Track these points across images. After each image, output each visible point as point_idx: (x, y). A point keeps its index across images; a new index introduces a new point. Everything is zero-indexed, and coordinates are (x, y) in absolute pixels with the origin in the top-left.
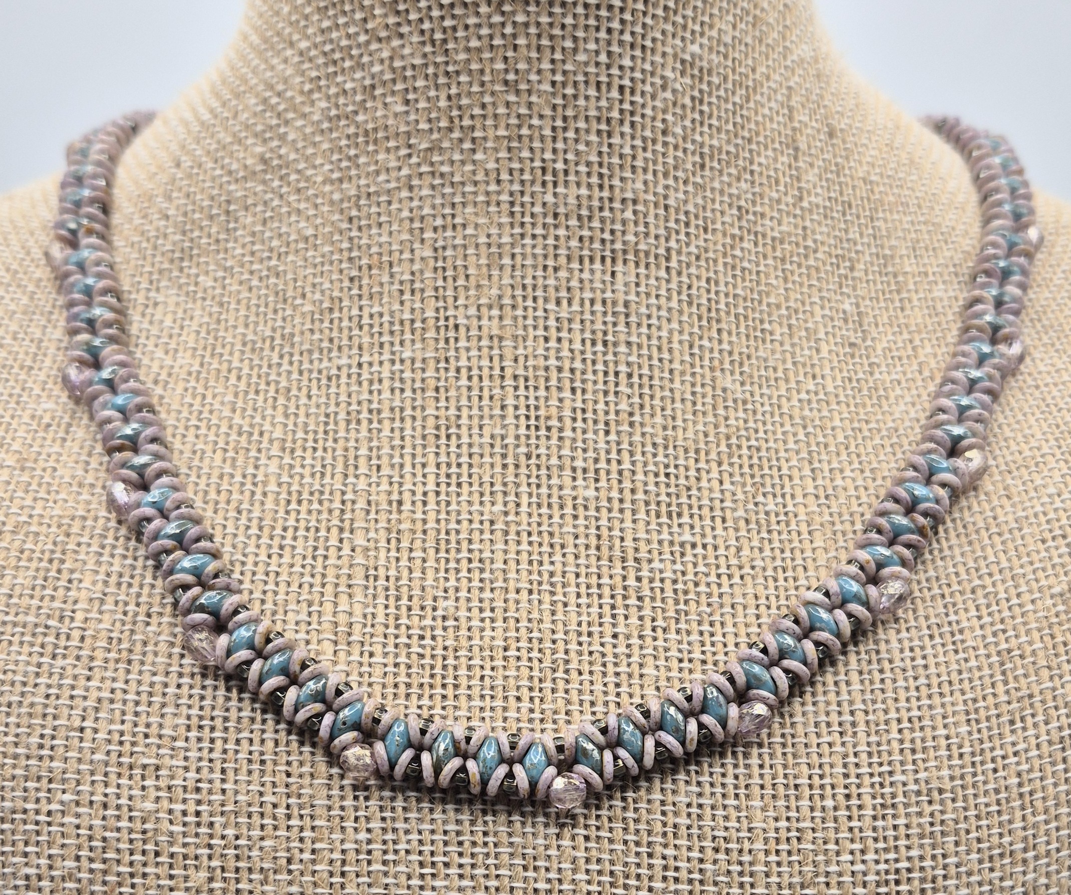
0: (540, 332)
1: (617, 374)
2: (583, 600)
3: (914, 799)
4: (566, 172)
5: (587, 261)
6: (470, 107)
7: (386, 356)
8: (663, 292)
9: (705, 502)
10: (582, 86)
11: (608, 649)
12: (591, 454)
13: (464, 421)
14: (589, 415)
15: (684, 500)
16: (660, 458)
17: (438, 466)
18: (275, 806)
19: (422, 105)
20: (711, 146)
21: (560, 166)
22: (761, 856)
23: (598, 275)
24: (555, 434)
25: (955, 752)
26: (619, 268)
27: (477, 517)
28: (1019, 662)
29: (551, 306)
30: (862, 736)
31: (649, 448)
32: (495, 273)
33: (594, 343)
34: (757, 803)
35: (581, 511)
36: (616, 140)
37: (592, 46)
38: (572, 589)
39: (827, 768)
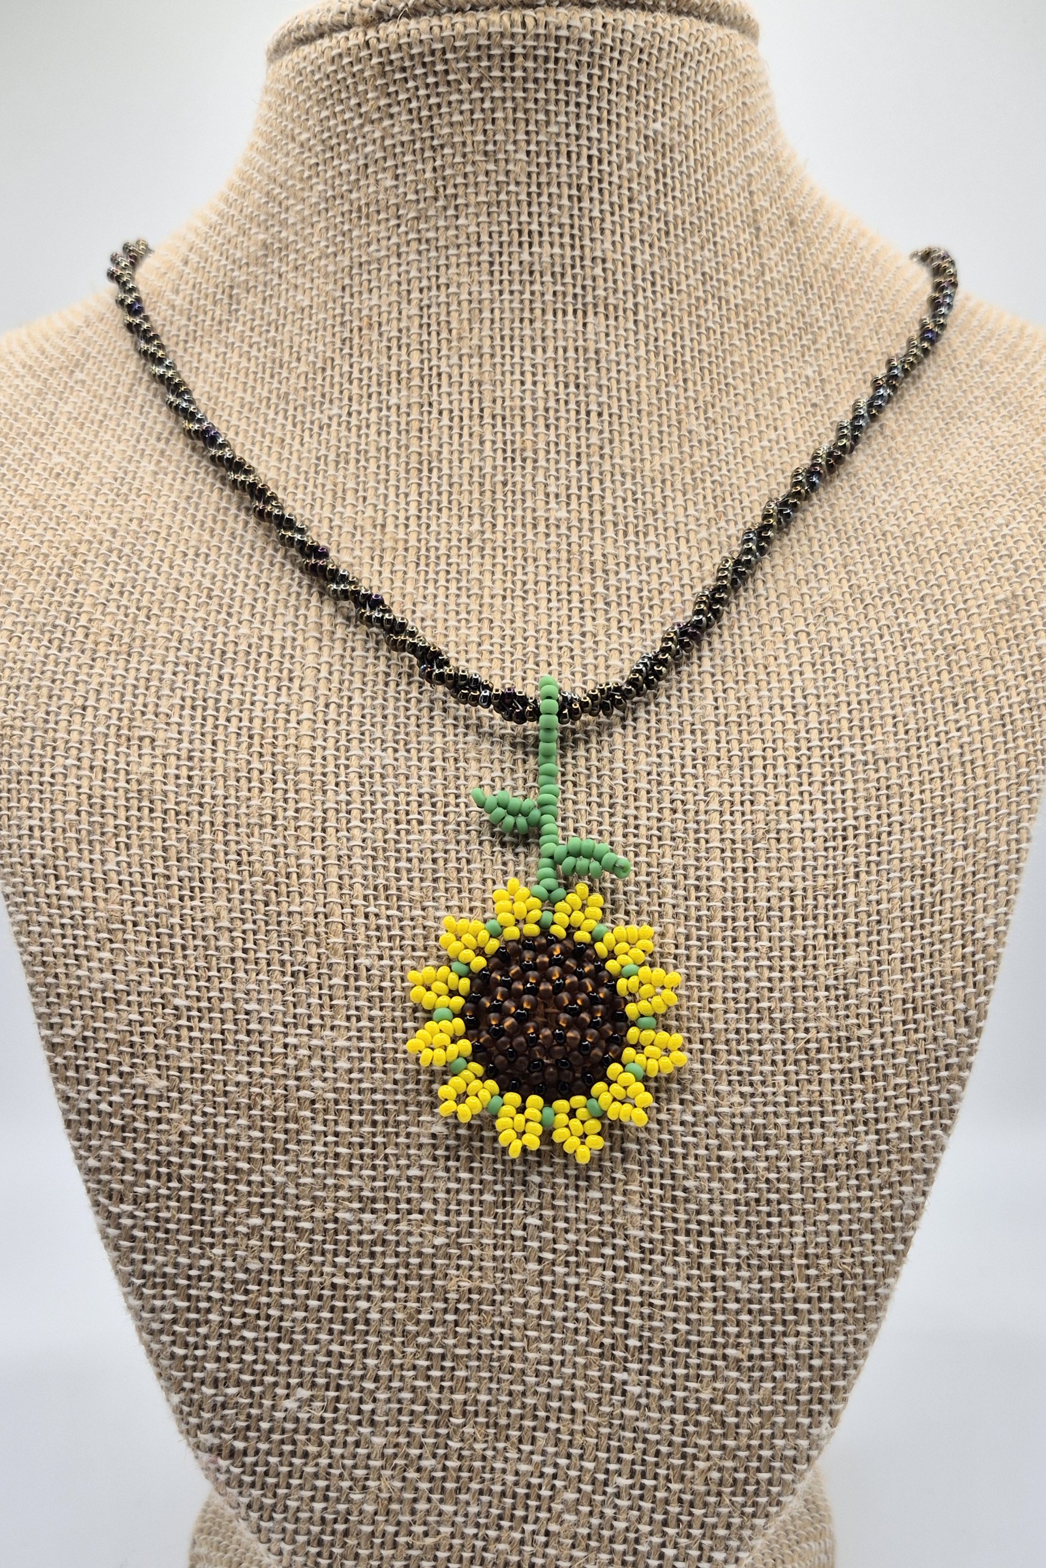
0: (517, 376)
1: (588, 413)
2: (554, 604)
3: (861, 768)
4: (541, 234)
5: (560, 314)
6: (454, 176)
7: (374, 404)
8: (631, 342)
9: (671, 524)
10: (553, 156)
11: (576, 645)
12: (563, 481)
13: (445, 454)
14: (562, 447)
15: (650, 520)
16: (629, 485)
17: (420, 494)
18: (261, 772)
19: (410, 177)
20: (676, 217)
21: (535, 227)
22: (716, 815)
23: (570, 325)
24: (529, 464)
25: (901, 729)
26: (590, 318)
27: (454, 537)
28: (962, 654)
29: (527, 353)
30: (813, 717)
31: (618, 477)
32: (476, 325)
33: (566, 386)
34: (713, 770)
35: (553, 528)
36: (586, 204)
37: (562, 118)
38: (543, 595)
39: (780, 743)
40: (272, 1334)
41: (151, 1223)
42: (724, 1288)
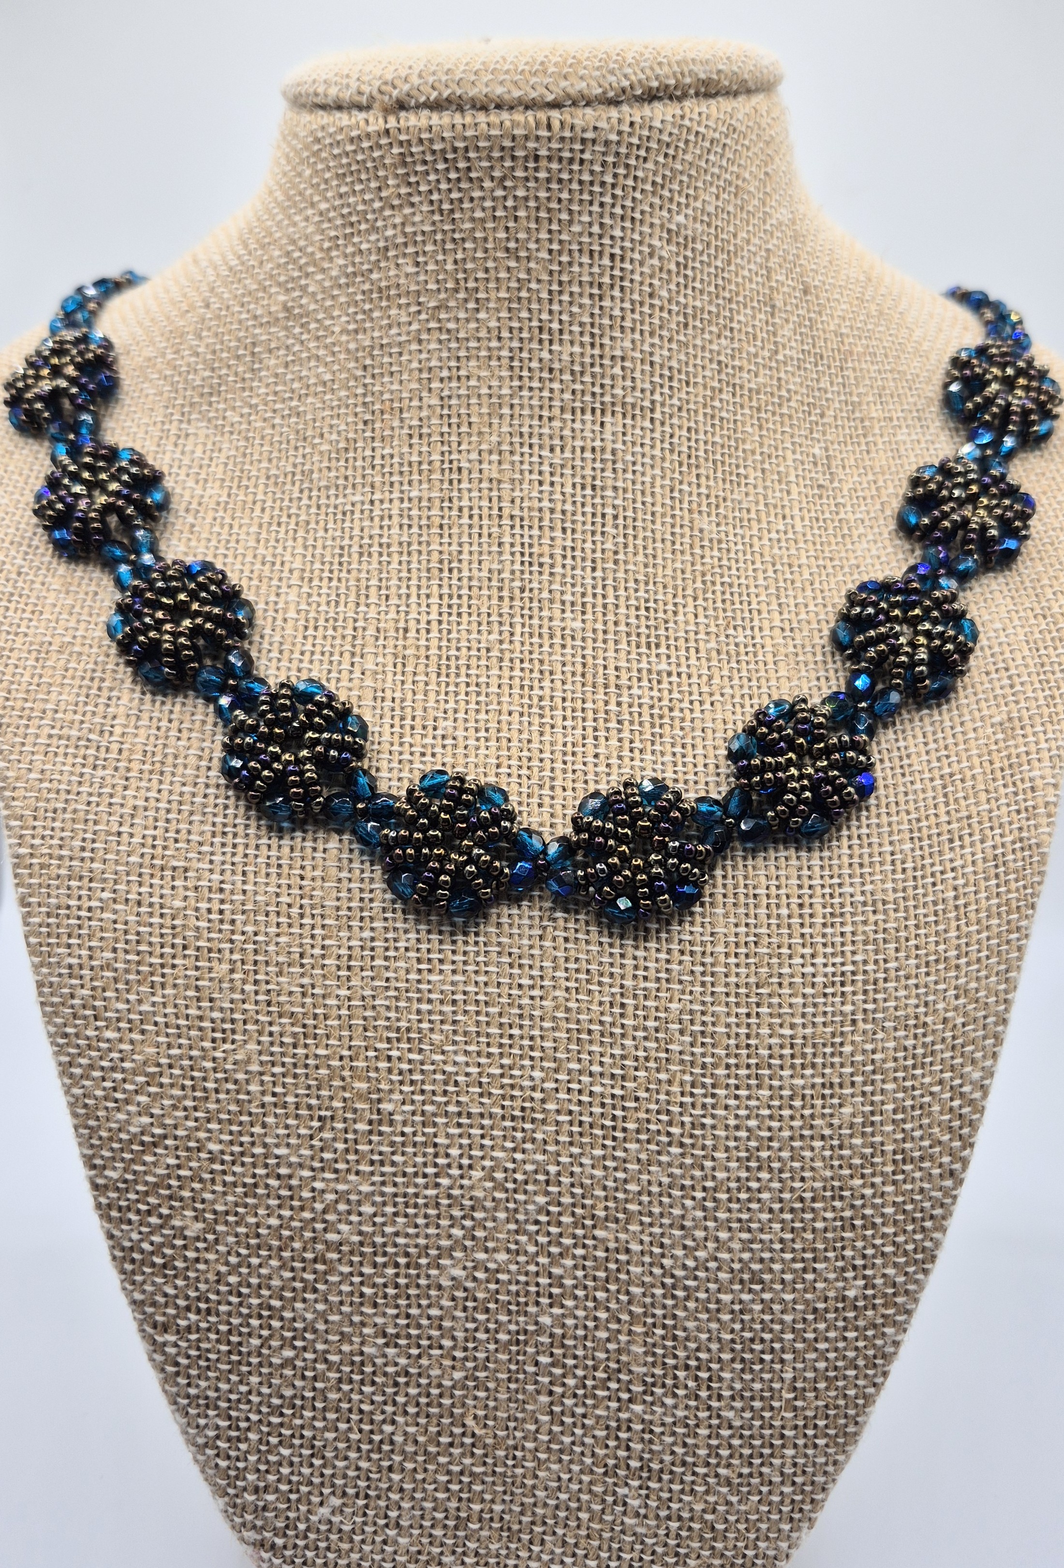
40: (306, 1452)
41: (193, 1353)
42: (719, 1416)
